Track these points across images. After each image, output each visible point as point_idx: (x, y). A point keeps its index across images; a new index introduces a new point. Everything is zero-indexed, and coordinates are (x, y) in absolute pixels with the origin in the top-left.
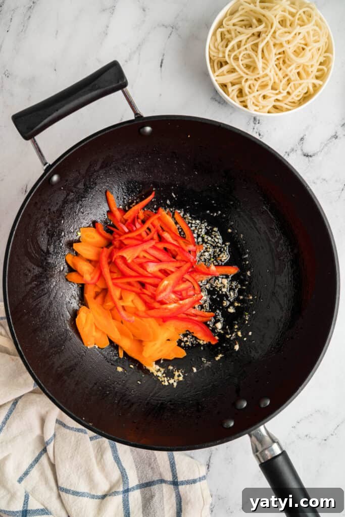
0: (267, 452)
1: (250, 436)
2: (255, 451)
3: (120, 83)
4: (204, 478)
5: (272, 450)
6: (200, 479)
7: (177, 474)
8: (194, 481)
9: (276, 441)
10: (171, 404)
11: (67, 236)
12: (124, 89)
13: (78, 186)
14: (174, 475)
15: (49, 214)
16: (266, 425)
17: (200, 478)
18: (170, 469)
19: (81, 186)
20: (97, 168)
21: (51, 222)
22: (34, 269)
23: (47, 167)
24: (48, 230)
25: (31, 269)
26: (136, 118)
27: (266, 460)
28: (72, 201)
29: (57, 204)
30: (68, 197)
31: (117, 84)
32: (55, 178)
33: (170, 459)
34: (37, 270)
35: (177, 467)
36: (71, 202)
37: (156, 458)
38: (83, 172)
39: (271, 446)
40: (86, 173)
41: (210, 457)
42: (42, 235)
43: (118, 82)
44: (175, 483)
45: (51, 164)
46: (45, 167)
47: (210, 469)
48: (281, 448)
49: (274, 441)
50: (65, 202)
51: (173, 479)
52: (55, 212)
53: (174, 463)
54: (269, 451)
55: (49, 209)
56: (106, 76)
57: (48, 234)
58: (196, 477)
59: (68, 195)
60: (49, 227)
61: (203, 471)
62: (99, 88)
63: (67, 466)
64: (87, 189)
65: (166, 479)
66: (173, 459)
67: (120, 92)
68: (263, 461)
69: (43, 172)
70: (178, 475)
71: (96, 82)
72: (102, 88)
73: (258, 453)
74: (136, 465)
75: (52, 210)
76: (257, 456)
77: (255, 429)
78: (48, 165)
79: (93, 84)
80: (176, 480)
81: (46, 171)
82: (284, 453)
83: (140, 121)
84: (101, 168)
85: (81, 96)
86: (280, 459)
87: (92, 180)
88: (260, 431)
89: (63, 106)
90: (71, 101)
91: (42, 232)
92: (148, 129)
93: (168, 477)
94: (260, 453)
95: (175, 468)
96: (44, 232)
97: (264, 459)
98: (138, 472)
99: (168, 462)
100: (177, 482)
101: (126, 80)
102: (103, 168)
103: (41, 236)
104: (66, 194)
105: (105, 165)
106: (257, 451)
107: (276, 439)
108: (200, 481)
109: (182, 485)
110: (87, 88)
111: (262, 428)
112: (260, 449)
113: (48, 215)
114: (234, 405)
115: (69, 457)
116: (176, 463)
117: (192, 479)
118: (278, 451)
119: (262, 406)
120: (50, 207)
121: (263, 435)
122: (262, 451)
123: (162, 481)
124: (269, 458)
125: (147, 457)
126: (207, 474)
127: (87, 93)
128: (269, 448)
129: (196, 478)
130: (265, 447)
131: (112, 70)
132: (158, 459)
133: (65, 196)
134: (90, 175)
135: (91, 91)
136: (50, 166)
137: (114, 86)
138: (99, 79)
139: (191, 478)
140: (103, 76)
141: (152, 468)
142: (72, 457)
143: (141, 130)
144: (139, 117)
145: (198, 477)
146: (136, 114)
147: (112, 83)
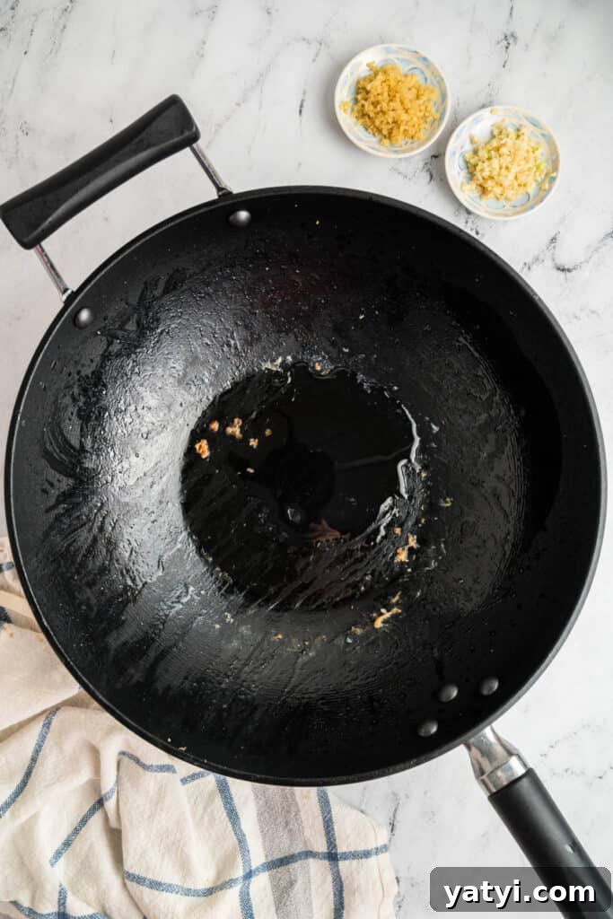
0: (499, 773)
1: (469, 747)
2: (480, 772)
3: (187, 134)
4: (385, 848)
5: (510, 768)
6: (378, 851)
7: (335, 840)
8: (366, 854)
9: (515, 752)
10: (323, 704)
11: (115, 419)
12: (194, 145)
13: (127, 327)
14: (331, 842)
15: (79, 380)
16: (494, 725)
17: (377, 849)
18: (323, 831)
19: (131, 326)
20: (157, 293)
21: (84, 396)
22: (59, 481)
23: (68, 298)
24: (80, 410)
25: (56, 483)
26: (219, 196)
27: (499, 787)
28: (118, 355)
29: (92, 361)
30: (110, 349)
31: (181, 137)
32: (85, 315)
33: (323, 813)
34: (66, 483)
35: (335, 828)
36: (117, 357)
37: (299, 811)
38: (134, 300)
39: (507, 762)
40: (139, 303)
41: (396, 810)
42: (70, 420)
43: (182, 133)
44: (332, 857)
45: (75, 290)
46: (65, 297)
47: (396, 832)
48: (525, 765)
49: (510, 754)
50: (106, 357)
51: (328, 848)
52: (90, 376)
53: (331, 819)
54: (503, 771)
55: (79, 373)
56: (160, 124)
57: (80, 416)
58: (371, 846)
59: (110, 344)
60: (81, 404)
61: (382, 837)
62: (149, 146)
63: (142, 835)
64: (144, 331)
65: (316, 850)
66: (329, 812)
67: (187, 150)
68: (494, 790)
69: (61, 306)
70: (338, 842)
71: (143, 135)
72: (154, 145)
73: (484, 777)
74: (261, 827)
75: (83, 374)
76: (483, 782)
77: (476, 734)
78: (69, 292)
79: (137, 140)
80: (333, 851)
81: (68, 302)
82: (530, 773)
83: (227, 202)
84: (166, 291)
85: (118, 162)
86: (525, 783)
87: (151, 314)
88: (485, 737)
89: (88, 183)
90: (101, 173)
91: (70, 414)
92: (243, 215)
93: (321, 847)
94: (488, 776)
95: (333, 829)
96: (72, 414)
97: (495, 786)
98: (264, 842)
99: (320, 818)
100: (336, 854)
101: (197, 128)
102: (168, 293)
103: (67, 421)
104: (105, 342)
105: (171, 287)
106: (482, 773)
107: (516, 749)
108: (377, 853)
109: (345, 859)
110: (126, 149)
111: (487, 731)
112: (488, 768)
113: (77, 383)
114: (436, 694)
115: (146, 816)
116: (334, 819)
117: (363, 849)
118: (519, 770)
119: (485, 692)
120: (79, 368)
121: (491, 745)
122: (492, 772)
123: (309, 854)
124: (505, 783)
125: (283, 808)
126: (390, 841)
127: (130, 157)
128: (502, 765)
129: (370, 849)
130: (495, 764)
131: (170, 113)
132: (302, 813)
133: (105, 347)
134: (148, 305)
135: (136, 152)
136: (74, 295)
137: (176, 140)
138: (147, 130)
139: (361, 848)
140: (154, 124)
141: (290, 831)
142: (151, 817)
143: (232, 218)
144: (225, 194)
145: (374, 846)
146: (219, 189)
147: (171, 136)
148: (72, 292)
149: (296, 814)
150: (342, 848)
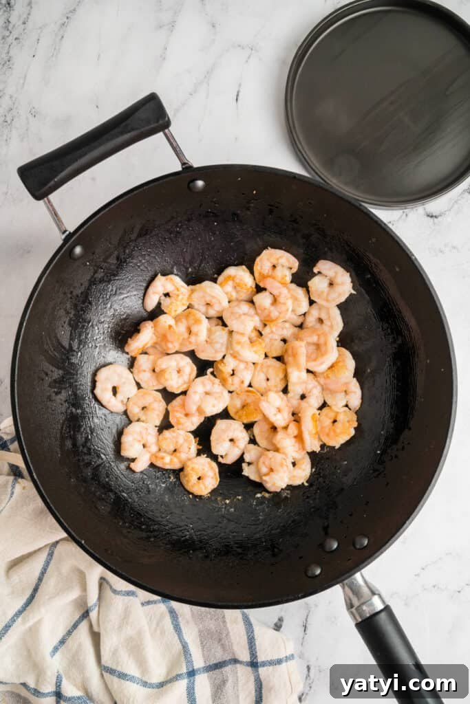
0: (364, 608)
1: (343, 587)
3: (161, 122)
4: (291, 657)
5: (373, 604)
6: (288, 658)
7: (256, 652)
8: (279, 662)
9: (377, 592)
12: (166, 131)
13: (109, 260)
14: (253, 653)
15: (71, 298)
17: (286, 657)
18: (247, 647)
19: (112, 260)
20: (134, 236)
21: (74, 310)
22: (52, 371)
23: (66, 237)
24: (70, 320)
25: (49, 373)
26: (183, 169)
27: (364, 618)
29: (82, 284)
30: (96, 275)
31: (156, 124)
32: (78, 250)
33: (247, 633)
34: (57, 373)
35: (257, 643)
36: (100, 282)
37: (229, 633)
38: (115, 241)
39: (371, 599)
40: (119, 243)
42: (62, 327)
43: (158, 121)
44: (254, 665)
45: (72, 231)
46: (63, 237)
49: (373, 593)
50: (92, 282)
51: (251, 658)
52: (80, 295)
53: (253, 637)
55: (71, 292)
56: (141, 114)
57: (70, 325)
58: (282, 655)
59: (96, 272)
60: (72, 316)
62: (133, 129)
64: (122, 263)
65: (241, 659)
66: (253, 632)
67: (161, 134)
68: (359, 619)
69: (61, 242)
70: (258, 654)
71: (129, 121)
72: (137, 129)
74: (201, 640)
75: (74, 293)
78: (67, 233)
79: (124, 124)
80: (255, 661)
81: (66, 240)
83: (190, 171)
84: (140, 236)
85: (108, 140)
86: (383, 615)
87: (127, 252)
89: (86, 154)
90: (96, 148)
91: (62, 322)
92: (200, 183)
93: (245, 656)
95: (255, 644)
96: (64, 323)
97: (360, 617)
98: (203, 651)
99: (246, 637)
100: (257, 662)
101: (169, 118)
103: (60, 328)
104: (93, 271)
105: (144, 233)
108: (286, 661)
109: (264, 667)
110: (117, 130)
113: (70, 300)
115: (116, 627)
116: (256, 637)
120: (72, 289)
121: (360, 586)
122: (359, 606)
123: (236, 661)
124: (368, 615)
125: (217, 631)
127: (117, 137)
129: (282, 658)
130: (362, 600)
131: (151, 104)
132: (231, 634)
133: (92, 274)
134: (125, 244)
135: (122, 133)
136: (71, 235)
137: (152, 126)
138: (132, 118)
139: (275, 657)
140: (137, 115)
141: (222, 645)
142: (120, 627)
143: (191, 185)
144: (187, 168)
145: (284, 656)
146: (183, 164)
147: (149, 123)
148: (70, 233)
149: (227, 635)
150: (261, 658)
